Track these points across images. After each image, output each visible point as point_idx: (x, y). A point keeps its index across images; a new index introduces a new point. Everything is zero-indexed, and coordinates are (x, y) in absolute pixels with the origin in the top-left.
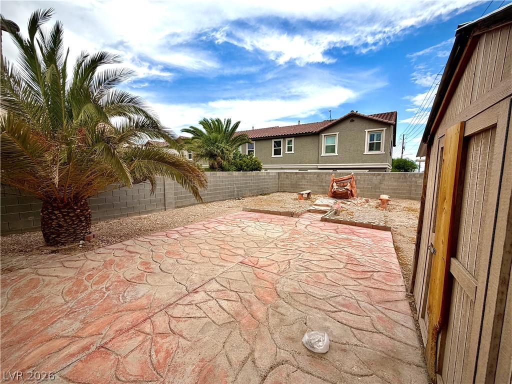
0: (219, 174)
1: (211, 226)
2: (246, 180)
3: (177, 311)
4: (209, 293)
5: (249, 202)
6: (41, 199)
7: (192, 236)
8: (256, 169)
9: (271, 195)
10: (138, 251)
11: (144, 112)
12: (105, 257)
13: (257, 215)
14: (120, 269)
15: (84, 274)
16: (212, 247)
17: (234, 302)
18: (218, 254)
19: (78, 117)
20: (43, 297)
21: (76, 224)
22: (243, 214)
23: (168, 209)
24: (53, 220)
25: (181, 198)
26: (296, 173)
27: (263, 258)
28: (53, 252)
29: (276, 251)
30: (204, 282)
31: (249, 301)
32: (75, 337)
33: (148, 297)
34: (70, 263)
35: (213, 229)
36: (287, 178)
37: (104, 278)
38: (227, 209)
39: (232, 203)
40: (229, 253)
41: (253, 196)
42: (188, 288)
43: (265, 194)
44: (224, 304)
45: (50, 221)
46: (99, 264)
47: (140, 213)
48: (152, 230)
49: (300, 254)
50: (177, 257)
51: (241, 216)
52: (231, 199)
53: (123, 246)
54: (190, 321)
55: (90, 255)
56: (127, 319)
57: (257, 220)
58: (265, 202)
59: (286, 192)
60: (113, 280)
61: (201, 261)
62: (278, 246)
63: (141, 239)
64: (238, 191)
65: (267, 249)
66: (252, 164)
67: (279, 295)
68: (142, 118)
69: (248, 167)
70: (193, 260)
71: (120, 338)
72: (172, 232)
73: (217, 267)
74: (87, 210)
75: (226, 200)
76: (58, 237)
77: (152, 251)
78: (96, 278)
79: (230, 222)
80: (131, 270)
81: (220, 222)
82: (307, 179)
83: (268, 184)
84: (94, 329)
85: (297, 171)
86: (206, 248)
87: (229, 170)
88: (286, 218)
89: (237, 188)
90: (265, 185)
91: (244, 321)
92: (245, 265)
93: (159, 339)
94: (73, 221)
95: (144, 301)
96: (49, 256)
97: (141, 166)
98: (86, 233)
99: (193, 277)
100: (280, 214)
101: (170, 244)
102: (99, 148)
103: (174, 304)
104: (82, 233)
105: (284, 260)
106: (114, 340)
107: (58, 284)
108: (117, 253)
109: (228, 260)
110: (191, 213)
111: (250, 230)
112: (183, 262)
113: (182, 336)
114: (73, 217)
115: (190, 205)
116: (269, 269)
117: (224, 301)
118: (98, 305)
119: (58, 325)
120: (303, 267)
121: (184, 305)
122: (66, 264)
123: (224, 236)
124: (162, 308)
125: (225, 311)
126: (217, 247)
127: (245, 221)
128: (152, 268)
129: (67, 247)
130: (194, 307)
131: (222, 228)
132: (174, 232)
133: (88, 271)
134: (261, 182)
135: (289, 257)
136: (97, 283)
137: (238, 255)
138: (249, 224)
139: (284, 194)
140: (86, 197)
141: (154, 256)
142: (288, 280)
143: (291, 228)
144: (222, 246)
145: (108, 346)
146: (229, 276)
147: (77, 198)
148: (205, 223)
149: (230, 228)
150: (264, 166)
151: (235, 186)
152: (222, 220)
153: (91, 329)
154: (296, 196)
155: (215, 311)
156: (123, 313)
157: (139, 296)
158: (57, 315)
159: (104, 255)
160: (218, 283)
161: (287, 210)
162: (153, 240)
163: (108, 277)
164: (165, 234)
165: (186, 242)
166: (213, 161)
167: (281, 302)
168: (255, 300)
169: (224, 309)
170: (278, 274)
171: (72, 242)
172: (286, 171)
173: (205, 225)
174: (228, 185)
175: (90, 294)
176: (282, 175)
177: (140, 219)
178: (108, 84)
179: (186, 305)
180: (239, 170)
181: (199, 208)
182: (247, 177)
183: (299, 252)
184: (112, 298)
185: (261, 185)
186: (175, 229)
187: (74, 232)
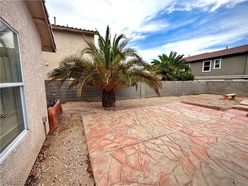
0: (167, 82)
1: (163, 108)
2: (183, 86)
3: (149, 145)
4: (164, 142)
5: (184, 98)
6: (102, 91)
7: (154, 112)
8: (190, 80)
9: (200, 95)
10: (131, 114)
11: (136, 55)
12: (120, 115)
13: (191, 106)
14: (125, 120)
15: (114, 119)
16: (164, 119)
17: (178, 151)
18: (167, 124)
19: (114, 60)
20: (103, 124)
21: (111, 101)
22: (181, 104)
23: (142, 98)
24: (105, 98)
25: (148, 93)
26: (222, 82)
27: (196, 131)
28: (105, 109)
29: (205, 129)
30: (160, 135)
31: (188, 153)
32: (113, 142)
33: (136, 135)
34: (110, 114)
35: (164, 110)
36: (214, 85)
37: (120, 122)
38: (171, 101)
39: (174, 98)
40: (174, 124)
41: (187, 95)
42: (153, 136)
43: (196, 95)
44: (172, 150)
45: (104, 99)
46: (118, 117)
47: (131, 99)
48: (136, 107)
49: (226, 136)
50: (147, 120)
51: (179, 105)
52: (173, 96)
53: (125, 111)
54: (154, 151)
55: (115, 112)
56: (129, 141)
57: (191, 109)
58: (195, 99)
59: (212, 94)
60: (123, 124)
61: (158, 125)
62: (207, 126)
63: (132, 109)
64: (177, 92)
65: (199, 127)
66: (188, 76)
67: (209, 157)
68: (136, 58)
69: (185, 79)
70: (155, 123)
71: (127, 148)
72: (144, 109)
73: (167, 130)
74: (115, 96)
75: (170, 96)
76: (106, 104)
77: (136, 115)
78: (117, 122)
79: (173, 108)
80: (129, 122)
81: (168, 107)
82: (232, 86)
83: (198, 89)
84: (118, 141)
85: (223, 80)
86: (160, 119)
87: (173, 80)
88: (213, 110)
89: (178, 90)
90: (196, 89)
91: (184, 163)
92: (184, 133)
93: (141, 154)
94: (110, 99)
95: (135, 136)
96: (104, 111)
97: (134, 79)
98: (114, 104)
99: (155, 132)
100: (208, 107)
101: (143, 114)
102: (120, 71)
103: (147, 141)
104: (113, 104)
105: (212, 136)
106: (125, 147)
107: (107, 121)
108: (124, 114)
109: (173, 127)
110: (152, 101)
111: (186, 114)
112: (150, 123)
113: (151, 157)
114: (110, 98)
115: (152, 97)
116: (201, 139)
117: (172, 148)
118: (119, 132)
119: (108, 135)
120: (230, 145)
121: (151, 143)
122: (109, 114)
123: (170, 114)
124: (142, 141)
125: (173, 153)
126: (166, 120)
127: (183, 108)
128: (137, 123)
129: (108, 108)
130: (157, 146)
131: (169, 110)
132: (145, 109)
133: (115, 119)
134: (193, 87)
135: (217, 136)
136: (118, 124)
137: (179, 126)
138: (186, 110)
139: (211, 95)
140: (114, 91)
141: (137, 118)
142: (217, 150)
143: (218, 117)
144: (170, 120)
145: (123, 149)
146: (174, 136)
147: (112, 91)
148: (160, 106)
149: (174, 111)
150: (196, 78)
151: (176, 89)
152: (168, 106)
153: (117, 140)
154: (221, 97)
155: (167, 151)
156: (127, 138)
157: (133, 133)
158: (107, 132)
159: (119, 114)
160: (168, 138)
161: (213, 105)
162: (137, 111)
163: (121, 123)
164: (141, 109)
165: (150, 114)
166: (164, 75)
167: (211, 161)
168: (191, 154)
169: (172, 152)
170: (207, 144)
171: (110, 107)
172: (212, 80)
173: (160, 108)
174: (172, 88)
175: (116, 127)
176: (210, 83)
177: (131, 101)
178: (124, 45)
179: (152, 143)
180: (179, 80)
181: (156, 99)
182: (184, 84)
183: (225, 134)
184: (123, 131)
185: (193, 89)
186: (145, 108)
187: (111, 103)
